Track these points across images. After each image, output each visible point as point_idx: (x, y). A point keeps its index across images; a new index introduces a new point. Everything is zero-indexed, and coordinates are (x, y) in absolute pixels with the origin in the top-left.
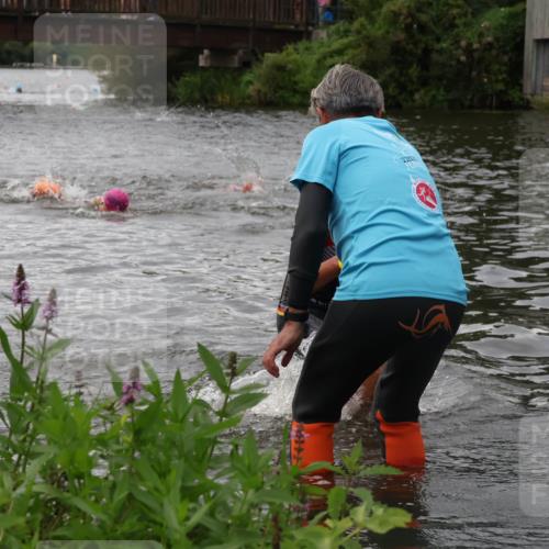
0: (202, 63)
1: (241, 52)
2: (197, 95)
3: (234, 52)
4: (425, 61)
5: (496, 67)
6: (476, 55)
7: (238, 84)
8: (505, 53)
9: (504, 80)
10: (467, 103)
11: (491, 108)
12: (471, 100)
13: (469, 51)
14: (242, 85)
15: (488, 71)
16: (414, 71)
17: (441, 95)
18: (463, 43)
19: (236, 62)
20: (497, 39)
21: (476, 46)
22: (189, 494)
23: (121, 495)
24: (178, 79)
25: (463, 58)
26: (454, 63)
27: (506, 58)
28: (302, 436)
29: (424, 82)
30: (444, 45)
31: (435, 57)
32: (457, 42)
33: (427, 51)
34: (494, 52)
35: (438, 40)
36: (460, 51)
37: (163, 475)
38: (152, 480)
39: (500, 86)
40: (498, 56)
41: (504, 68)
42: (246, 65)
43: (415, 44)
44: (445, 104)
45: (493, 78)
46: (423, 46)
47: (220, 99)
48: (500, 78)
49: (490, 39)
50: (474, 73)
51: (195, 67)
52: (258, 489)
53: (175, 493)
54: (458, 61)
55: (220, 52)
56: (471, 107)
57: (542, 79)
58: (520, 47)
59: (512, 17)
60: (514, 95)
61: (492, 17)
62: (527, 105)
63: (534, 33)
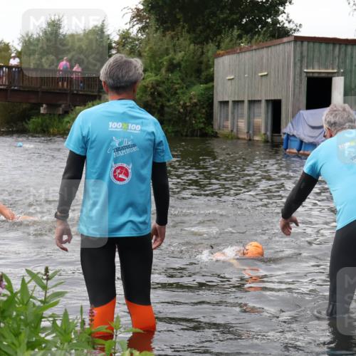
0: (42, 111)
1: (63, 106)
2: (39, 129)
3: (60, 106)
4: (161, 111)
5: (199, 115)
6: (189, 109)
7: (62, 123)
8: (204, 108)
9: (203, 122)
10: (184, 134)
11: (197, 136)
12: (187, 132)
13: (184, 106)
14: (64, 124)
15: (195, 117)
18: (181, 103)
19: (60, 111)
20: (199, 101)
21: (188, 104)
24: (29, 120)
25: (182, 110)
26: (177, 112)
27: (204, 111)
28: (93, 312)
30: (172, 103)
31: (166, 109)
32: (178, 102)
33: (162, 106)
34: (198, 108)
35: (169, 101)
36: (180, 107)
39: (202, 125)
40: (200, 110)
41: (203, 116)
42: (66, 112)
43: (156, 103)
44: (173, 134)
45: (198, 121)
46: (160, 104)
47: (51, 130)
48: (201, 121)
49: (195, 101)
50: (188, 118)
51: (38, 114)
54: (179, 112)
55: (50, 106)
56: (187, 136)
57: (223, 122)
58: (211, 105)
59: (206, 89)
60: (209, 130)
61: (197, 90)
62: (215, 135)
63: (219, 96)
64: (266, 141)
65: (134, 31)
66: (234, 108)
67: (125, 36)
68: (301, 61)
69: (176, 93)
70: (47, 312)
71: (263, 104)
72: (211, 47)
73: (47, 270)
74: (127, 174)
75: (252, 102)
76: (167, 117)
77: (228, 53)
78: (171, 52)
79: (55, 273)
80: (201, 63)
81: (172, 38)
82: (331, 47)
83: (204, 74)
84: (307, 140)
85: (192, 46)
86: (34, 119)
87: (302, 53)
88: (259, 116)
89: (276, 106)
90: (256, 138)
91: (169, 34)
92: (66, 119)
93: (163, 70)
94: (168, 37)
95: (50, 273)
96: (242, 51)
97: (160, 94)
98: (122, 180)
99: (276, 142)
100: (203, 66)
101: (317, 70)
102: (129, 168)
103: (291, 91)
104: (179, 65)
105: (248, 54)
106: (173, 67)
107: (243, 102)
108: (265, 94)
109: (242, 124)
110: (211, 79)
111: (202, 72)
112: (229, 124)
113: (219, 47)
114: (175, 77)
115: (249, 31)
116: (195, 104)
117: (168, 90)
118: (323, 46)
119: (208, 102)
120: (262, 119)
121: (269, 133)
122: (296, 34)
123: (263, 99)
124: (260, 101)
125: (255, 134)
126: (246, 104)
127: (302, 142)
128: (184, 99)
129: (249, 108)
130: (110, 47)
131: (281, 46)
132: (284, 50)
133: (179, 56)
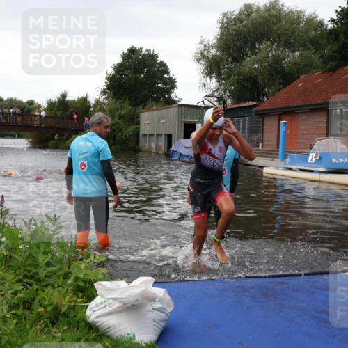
0: (56, 137)
1: (66, 135)
2: (54, 146)
3: (64, 135)
4: (114, 138)
5: (132, 141)
6: (128, 137)
7: (66, 143)
8: (135, 137)
9: (134, 144)
11: (131, 151)
13: (126, 136)
15: (130, 142)
16: (112, 141)
17: (118, 147)
19: (65, 137)
20: (133, 133)
22: (46, 253)
23: (27, 254)
24: (49, 142)
25: (124, 138)
26: (122, 139)
29: (114, 144)
30: (120, 135)
31: (117, 138)
32: (123, 134)
33: (115, 136)
35: (118, 133)
36: (123, 136)
37: (39, 248)
38: (35, 250)
39: (134, 146)
40: (133, 138)
41: (134, 141)
42: (68, 138)
45: (132, 143)
46: (114, 134)
47: (60, 146)
49: (131, 133)
50: (127, 142)
51: (54, 139)
52: (65, 251)
53: (42, 253)
55: (60, 135)
56: (126, 150)
57: (144, 144)
58: (138, 136)
59: (136, 128)
60: (137, 148)
61: (132, 128)
62: (140, 151)
63: (142, 132)
64: (164, 154)
65: (102, 99)
66: (149, 137)
67: (98, 101)
68: (182, 115)
69: (121, 130)
70: (55, 237)
71: (163, 136)
72: (140, 108)
73: (55, 216)
74: (85, 166)
75: (158, 135)
76: (117, 141)
77: (147, 111)
78: (120, 109)
79: (59, 217)
80: (134, 115)
81: (120, 103)
82: (195, 110)
83: (135, 121)
84: (184, 153)
85: (130, 107)
86: (52, 141)
87: (182, 112)
88: (162, 141)
89: (169, 137)
90: (160, 152)
91: (119, 101)
92: (68, 141)
93: (116, 118)
94: (118, 103)
95: (57, 217)
96: (154, 110)
97: (114, 130)
98: (83, 169)
99: (169, 155)
100: (135, 117)
101: (189, 120)
102: (86, 163)
103: (177, 130)
104: (123, 116)
105: (156, 112)
106: (120, 117)
107: (153, 134)
108: (164, 131)
109: (153, 145)
110: (138, 123)
111: (134, 120)
112: (147, 145)
113: (143, 108)
114: (121, 122)
115: (157, 100)
116: (131, 135)
117: (117, 128)
118: (192, 109)
119: (137, 134)
120: (163, 143)
121: (166, 150)
122: (179, 103)
123: (164, 133)
124: (161, 134)
125: (159, 150)
126: (155, 136)
127: (181, 154)
128: (125, 133)
129: (157, 137)
130: (90, 107)
131: (172, 109)
132: (173, 111)
133: (124, 112)
